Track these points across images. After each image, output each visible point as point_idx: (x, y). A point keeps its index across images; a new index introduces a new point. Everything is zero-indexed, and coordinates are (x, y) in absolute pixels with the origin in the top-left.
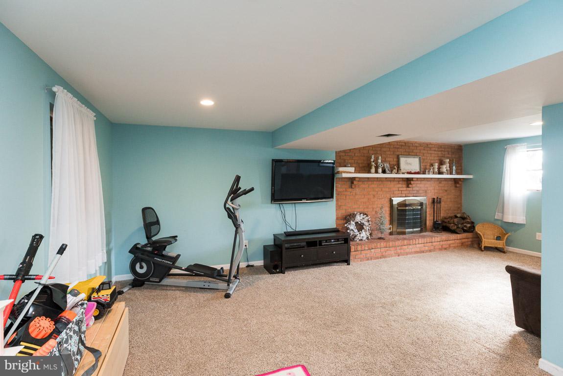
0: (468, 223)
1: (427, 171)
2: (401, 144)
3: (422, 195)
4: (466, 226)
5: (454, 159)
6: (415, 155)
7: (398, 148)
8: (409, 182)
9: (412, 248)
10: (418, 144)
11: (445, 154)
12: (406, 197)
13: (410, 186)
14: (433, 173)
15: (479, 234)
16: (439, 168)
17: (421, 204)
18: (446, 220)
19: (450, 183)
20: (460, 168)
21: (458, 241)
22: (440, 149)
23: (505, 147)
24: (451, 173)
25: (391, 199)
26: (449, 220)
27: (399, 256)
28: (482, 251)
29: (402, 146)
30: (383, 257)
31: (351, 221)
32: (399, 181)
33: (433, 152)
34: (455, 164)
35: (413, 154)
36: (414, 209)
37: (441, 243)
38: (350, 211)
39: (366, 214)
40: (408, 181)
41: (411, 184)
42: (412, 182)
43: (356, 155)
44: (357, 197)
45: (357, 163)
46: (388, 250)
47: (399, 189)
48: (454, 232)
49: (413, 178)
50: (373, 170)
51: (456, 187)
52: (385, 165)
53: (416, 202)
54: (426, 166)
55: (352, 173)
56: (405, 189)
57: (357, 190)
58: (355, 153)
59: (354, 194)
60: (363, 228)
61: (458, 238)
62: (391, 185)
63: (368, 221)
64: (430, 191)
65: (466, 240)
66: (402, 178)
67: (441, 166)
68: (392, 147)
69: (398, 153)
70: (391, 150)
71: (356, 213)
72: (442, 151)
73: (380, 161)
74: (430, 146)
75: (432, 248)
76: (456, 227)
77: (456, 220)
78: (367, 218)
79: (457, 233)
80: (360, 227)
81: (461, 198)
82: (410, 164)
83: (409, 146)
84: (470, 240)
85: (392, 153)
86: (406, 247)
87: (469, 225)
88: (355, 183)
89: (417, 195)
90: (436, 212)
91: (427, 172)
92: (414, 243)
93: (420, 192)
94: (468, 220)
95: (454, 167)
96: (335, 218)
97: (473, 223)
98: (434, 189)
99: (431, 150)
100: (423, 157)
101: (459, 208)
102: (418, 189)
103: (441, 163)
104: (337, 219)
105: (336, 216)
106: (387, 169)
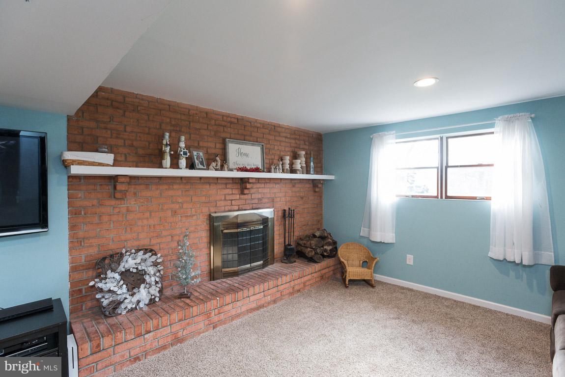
0: (329, 244)
1: (273, 167)
2: (229, 119)
3: (268, 205)
4: (326, 250)
5: (312, 152)
6: (254, 141)
7: (225, 126)
8: (244, 185)
9: (242, 306)
10: (260, 123)
11: (300, 145)
12: (239, 210)
13: (246, 191)
14: (283, 171)
15: (343, 262)
16: (291, 164)
17: (265, 221)
18: (301, 242)
19: (307, 186)
20: (319, 165)
21: (315, 275)
22: (293, 136)
23: (371, 137)
24: (308, 172)
25: (210, 215)
26: (305, 242)
27: (214, 328)
28: (347, 287)
29: (231, 123)
30: (178, 340)
31: (109, 272)
32: (226, 184)
33: (284, 139)
34: (314, 159)
35: (251, 139)
36: (251, 231)
37: (292, 283)
38: (113, 247)
39: (151, 251)
40: (242, 183)
41: (246, 188)
42: (248, 186)
43: (129, 129)
44: (131, 216)
45: (132, 145)
46: (188, 324)
47: (227, 198)
48: (311, 260)
49: (248, 178)
50: (167, 161)
51: (315, 192)
52: (195, 153)
53: (255, 219)
54: (272, 159)
55: (108, 165)
56: (238, 197)
57: (131, 203)
58: (125, 126)
59: (124, 210)
60: (144, 281)
61: (317, 270)
62: (212, 190)
63: (155, 264)
64: (279, 199)
65: (327, 270)
66: (233, 179)
67: (294, 161)
68: (213, 122)
69: (223, 135)
70: (210, 128)
71: (124, 251)
72: (295, 139)
73: (182, 145)
74: (279, 129)
75: (278, 295)
76: (314, 252)
77: (313, 242)
78: (153, 258)
79: (315, 262)
80: (134, 280)
81: (322, 207)
82: (246, 155)
83: (245, 126)
84: (332, 268)
85: (213, 133)
86: (230, 306)
87: (329, 248)
88: (119, 187)
89: (259, 206)
90: (287, 231)
91: (273, 169)
92: (245, 295)
93: (264, 200)
94: (330, 240)
95: (312, 164)
96: (66, 267)
97: (335, 243)
98: (285, 196)
99: (280, 136)
100: (268, 146)
101: (320, 222)
102: (260, 196)
103: (295, 156)
104: (74, 269)
105: (71, 263)
106: (196, 161)
